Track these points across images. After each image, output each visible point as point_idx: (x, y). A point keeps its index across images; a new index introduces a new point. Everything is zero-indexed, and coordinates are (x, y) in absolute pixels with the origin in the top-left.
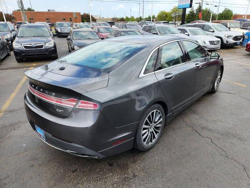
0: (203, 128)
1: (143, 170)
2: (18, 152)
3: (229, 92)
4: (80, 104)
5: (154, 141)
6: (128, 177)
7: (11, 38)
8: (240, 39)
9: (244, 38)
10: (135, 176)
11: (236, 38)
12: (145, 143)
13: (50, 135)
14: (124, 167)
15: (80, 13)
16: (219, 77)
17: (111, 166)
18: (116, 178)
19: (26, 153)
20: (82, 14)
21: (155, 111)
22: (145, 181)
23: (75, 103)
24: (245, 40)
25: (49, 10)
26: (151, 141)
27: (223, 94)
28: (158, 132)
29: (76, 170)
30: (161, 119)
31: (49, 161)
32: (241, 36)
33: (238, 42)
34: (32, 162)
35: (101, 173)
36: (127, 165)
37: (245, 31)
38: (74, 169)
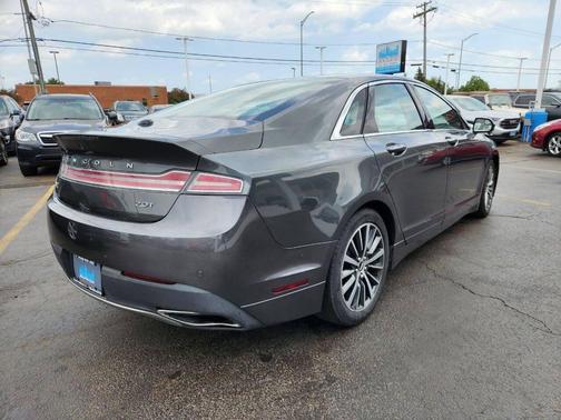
0: (476, 280)
1: (349, 366)
2: (24, 342)
3: (517, 214)
4: (195, 183)
5: (367, 303)
6: (315, 384)
7: (11, 128)
8: (514, 126)
9: (522, 124)
10: (331, 380)
11: (507, 124)
12: (348, 303)
13: (116, 274)
14: (302, 363)
15: (165, 88)
16: (491, 183)
17: (268, 361)
18: (283, 386)
19: (44, 343)
20: (169, 90)
21: (369, 225)
22: (361, 390)
23: (182, 183)
24: (525, 130)
25: (96, 83)
26: (361, 303)
27: (504, 218)
28: (376, 284)
29: (178, 373)
30: (382, 252)
31: (106, 357)
32: (518, 120)
33: (512, 131)
34: (59, 361)
35: (244, 377)
36: (308, 358)
37: (524, 112)
38: (173, 371)
